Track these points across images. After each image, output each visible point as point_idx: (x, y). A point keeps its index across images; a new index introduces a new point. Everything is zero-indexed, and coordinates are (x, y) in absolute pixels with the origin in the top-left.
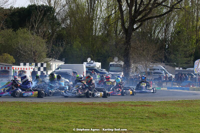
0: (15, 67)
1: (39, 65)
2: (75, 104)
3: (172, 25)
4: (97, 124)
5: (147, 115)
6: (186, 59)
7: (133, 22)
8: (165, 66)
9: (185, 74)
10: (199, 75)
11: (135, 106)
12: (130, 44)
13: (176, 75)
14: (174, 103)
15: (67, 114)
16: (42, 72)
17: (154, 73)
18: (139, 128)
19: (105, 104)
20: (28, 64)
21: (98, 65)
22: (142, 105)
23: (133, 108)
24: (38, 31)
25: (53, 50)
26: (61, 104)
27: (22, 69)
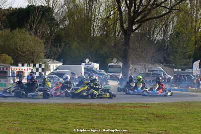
0: (13, 67)
1: (37, 65)
2: (73, 105)
3: (171, 26)
4: (95, 126)
5: (146, 116)
6: (184, 60)
7: (132, 23)
8: (164, 67)
9: (184, 76)
10: (197, 76)
11: (134, 107)
12: (128, 45)
13: (175, 76)
14: (173, 105)
15: (65, 115)
16: (40, 73)
17: (153, 74)
18: (137, 130)
19: (103, 106)
20: (26, 65)
21: (96, 66)
22: (141, 107)
23: (132, 109)
24: (37, 32)
25: (51, 51)
26: (60, 105)
27: (21, 70)
